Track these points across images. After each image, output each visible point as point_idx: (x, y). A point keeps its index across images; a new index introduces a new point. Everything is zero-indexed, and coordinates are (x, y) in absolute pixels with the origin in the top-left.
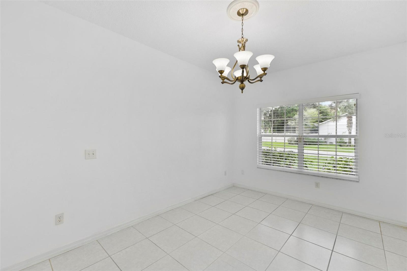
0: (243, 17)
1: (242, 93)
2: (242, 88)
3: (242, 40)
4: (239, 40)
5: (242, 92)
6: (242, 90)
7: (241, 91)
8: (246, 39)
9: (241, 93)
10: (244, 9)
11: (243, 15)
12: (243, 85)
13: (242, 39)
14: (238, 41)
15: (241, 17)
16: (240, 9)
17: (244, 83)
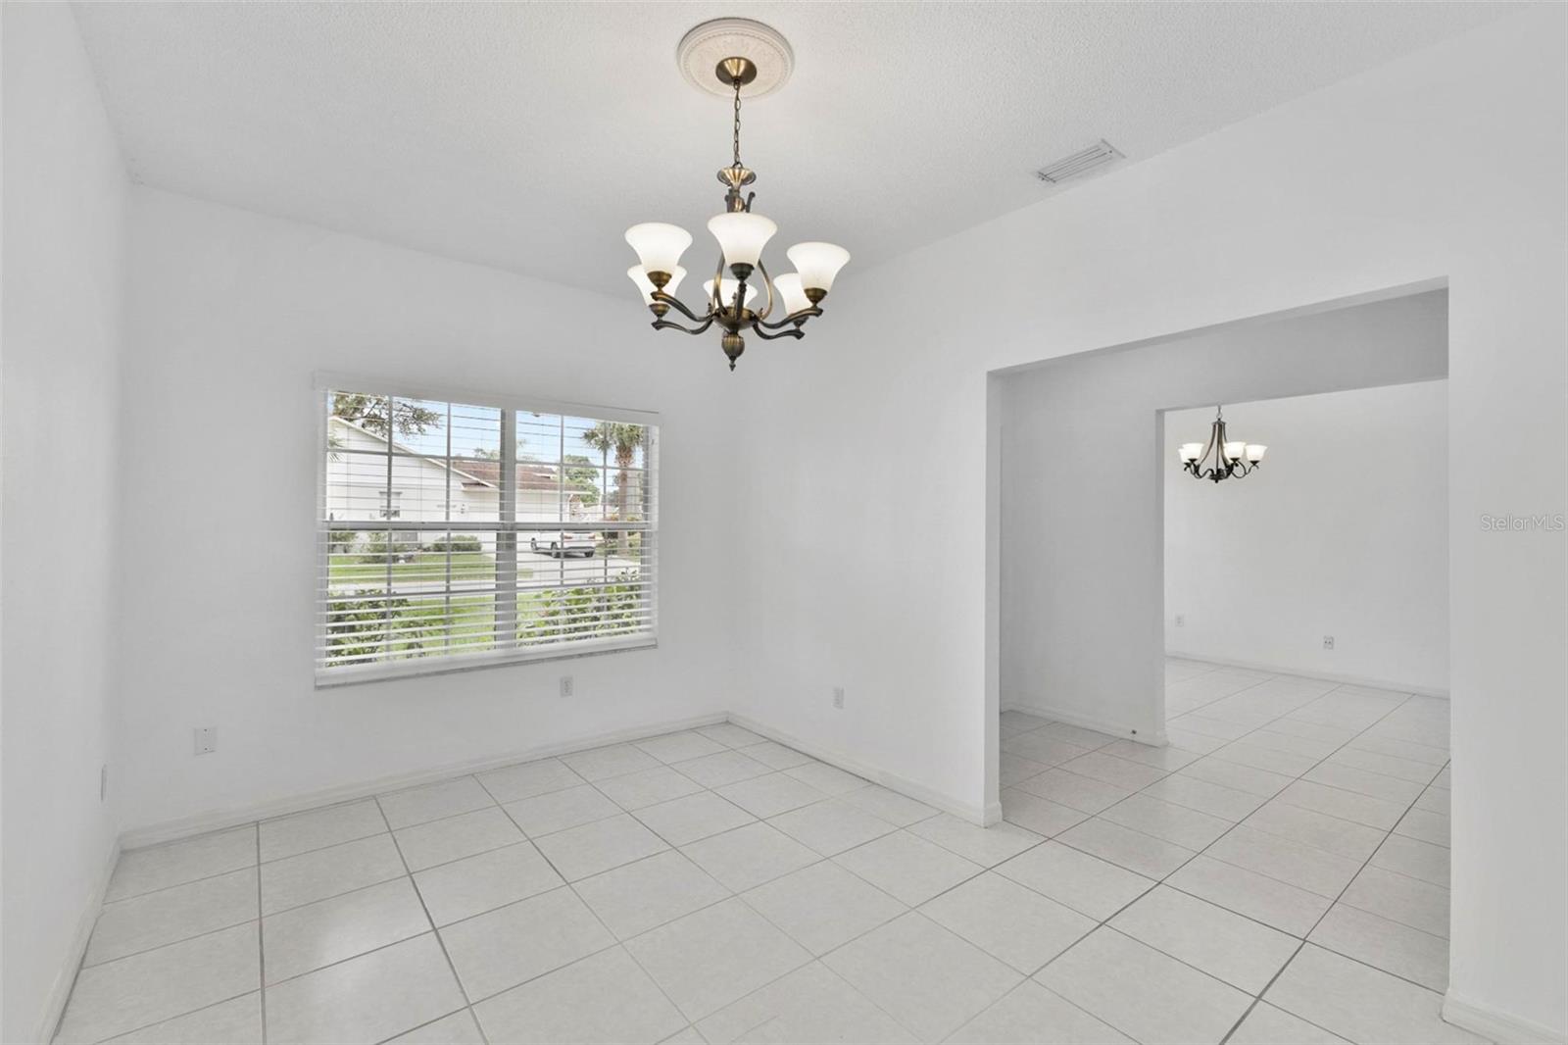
0: (738, 89)
1: (732, 370)
2: (734, 353)
3: (734, 175)
4: (726, 171)
5: (732, 367)
6: (733, 358)
7: (729, 361)
8: (748, 172)
9: (729, 368)
10: (739, 59)
11: (737, 81)
12: (738, 340)
13: (737, 171)
14: (720, 172)
15: (730, 89)
16: (727, 60)
17: (741, 333)
